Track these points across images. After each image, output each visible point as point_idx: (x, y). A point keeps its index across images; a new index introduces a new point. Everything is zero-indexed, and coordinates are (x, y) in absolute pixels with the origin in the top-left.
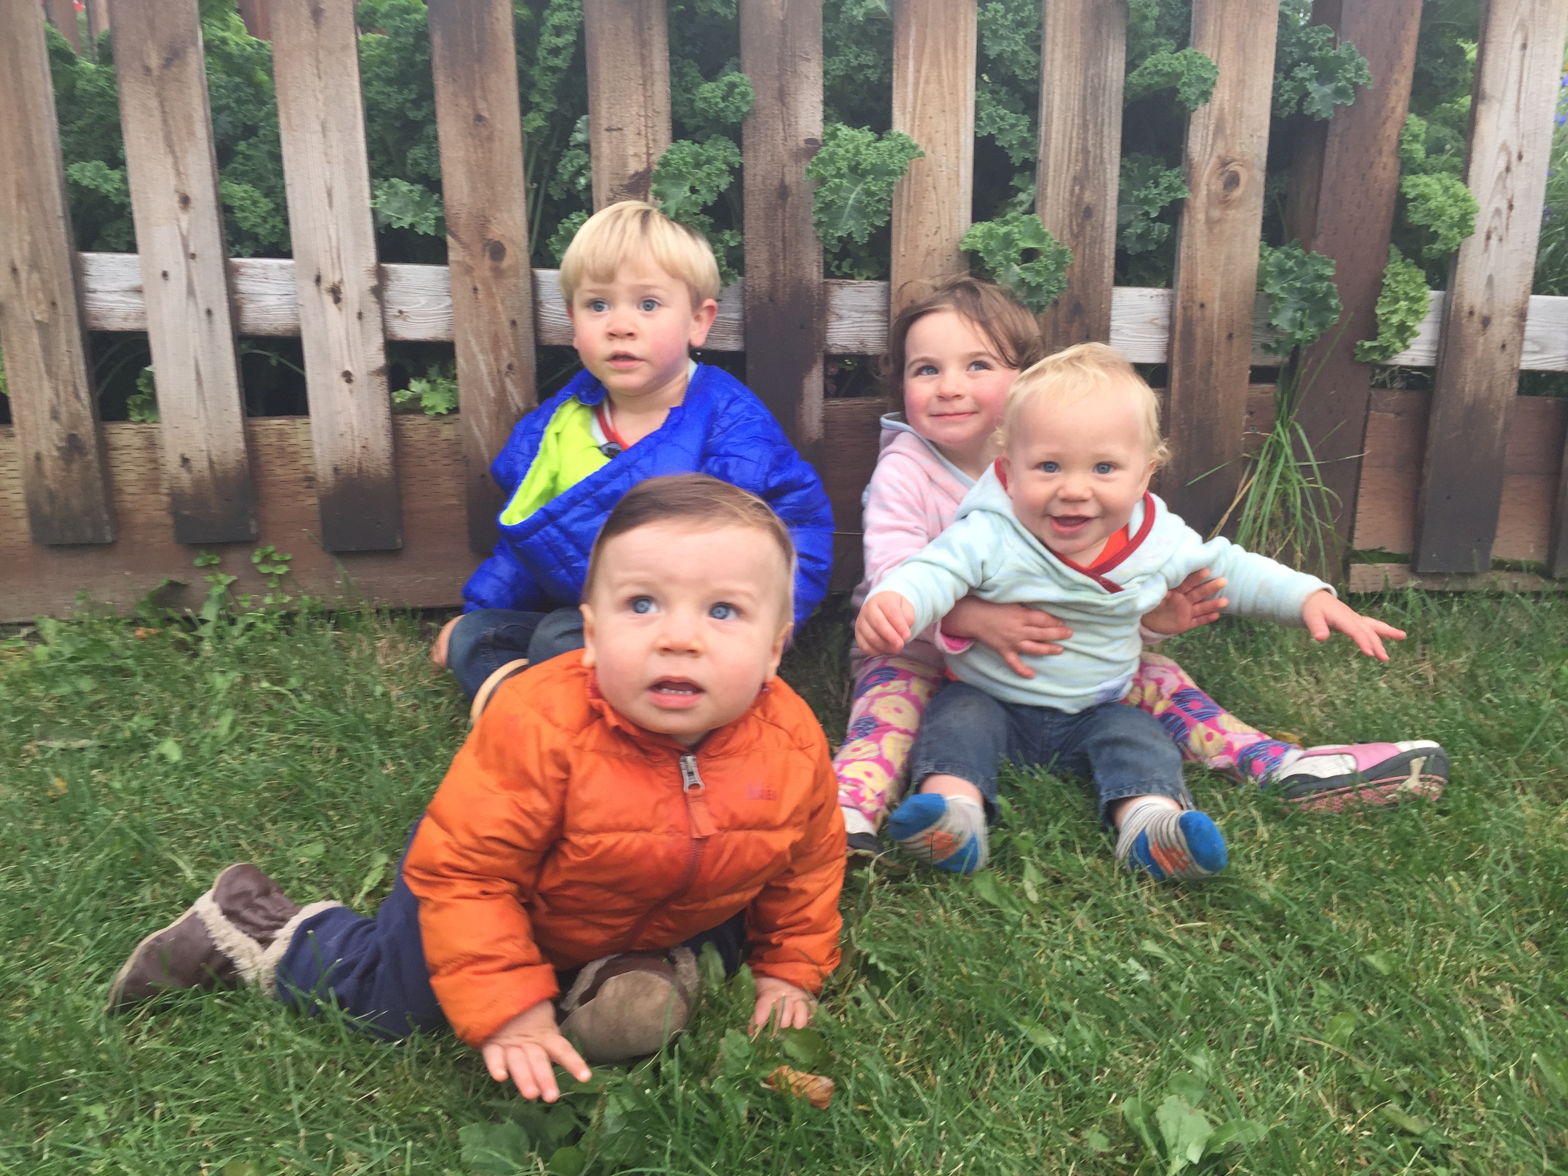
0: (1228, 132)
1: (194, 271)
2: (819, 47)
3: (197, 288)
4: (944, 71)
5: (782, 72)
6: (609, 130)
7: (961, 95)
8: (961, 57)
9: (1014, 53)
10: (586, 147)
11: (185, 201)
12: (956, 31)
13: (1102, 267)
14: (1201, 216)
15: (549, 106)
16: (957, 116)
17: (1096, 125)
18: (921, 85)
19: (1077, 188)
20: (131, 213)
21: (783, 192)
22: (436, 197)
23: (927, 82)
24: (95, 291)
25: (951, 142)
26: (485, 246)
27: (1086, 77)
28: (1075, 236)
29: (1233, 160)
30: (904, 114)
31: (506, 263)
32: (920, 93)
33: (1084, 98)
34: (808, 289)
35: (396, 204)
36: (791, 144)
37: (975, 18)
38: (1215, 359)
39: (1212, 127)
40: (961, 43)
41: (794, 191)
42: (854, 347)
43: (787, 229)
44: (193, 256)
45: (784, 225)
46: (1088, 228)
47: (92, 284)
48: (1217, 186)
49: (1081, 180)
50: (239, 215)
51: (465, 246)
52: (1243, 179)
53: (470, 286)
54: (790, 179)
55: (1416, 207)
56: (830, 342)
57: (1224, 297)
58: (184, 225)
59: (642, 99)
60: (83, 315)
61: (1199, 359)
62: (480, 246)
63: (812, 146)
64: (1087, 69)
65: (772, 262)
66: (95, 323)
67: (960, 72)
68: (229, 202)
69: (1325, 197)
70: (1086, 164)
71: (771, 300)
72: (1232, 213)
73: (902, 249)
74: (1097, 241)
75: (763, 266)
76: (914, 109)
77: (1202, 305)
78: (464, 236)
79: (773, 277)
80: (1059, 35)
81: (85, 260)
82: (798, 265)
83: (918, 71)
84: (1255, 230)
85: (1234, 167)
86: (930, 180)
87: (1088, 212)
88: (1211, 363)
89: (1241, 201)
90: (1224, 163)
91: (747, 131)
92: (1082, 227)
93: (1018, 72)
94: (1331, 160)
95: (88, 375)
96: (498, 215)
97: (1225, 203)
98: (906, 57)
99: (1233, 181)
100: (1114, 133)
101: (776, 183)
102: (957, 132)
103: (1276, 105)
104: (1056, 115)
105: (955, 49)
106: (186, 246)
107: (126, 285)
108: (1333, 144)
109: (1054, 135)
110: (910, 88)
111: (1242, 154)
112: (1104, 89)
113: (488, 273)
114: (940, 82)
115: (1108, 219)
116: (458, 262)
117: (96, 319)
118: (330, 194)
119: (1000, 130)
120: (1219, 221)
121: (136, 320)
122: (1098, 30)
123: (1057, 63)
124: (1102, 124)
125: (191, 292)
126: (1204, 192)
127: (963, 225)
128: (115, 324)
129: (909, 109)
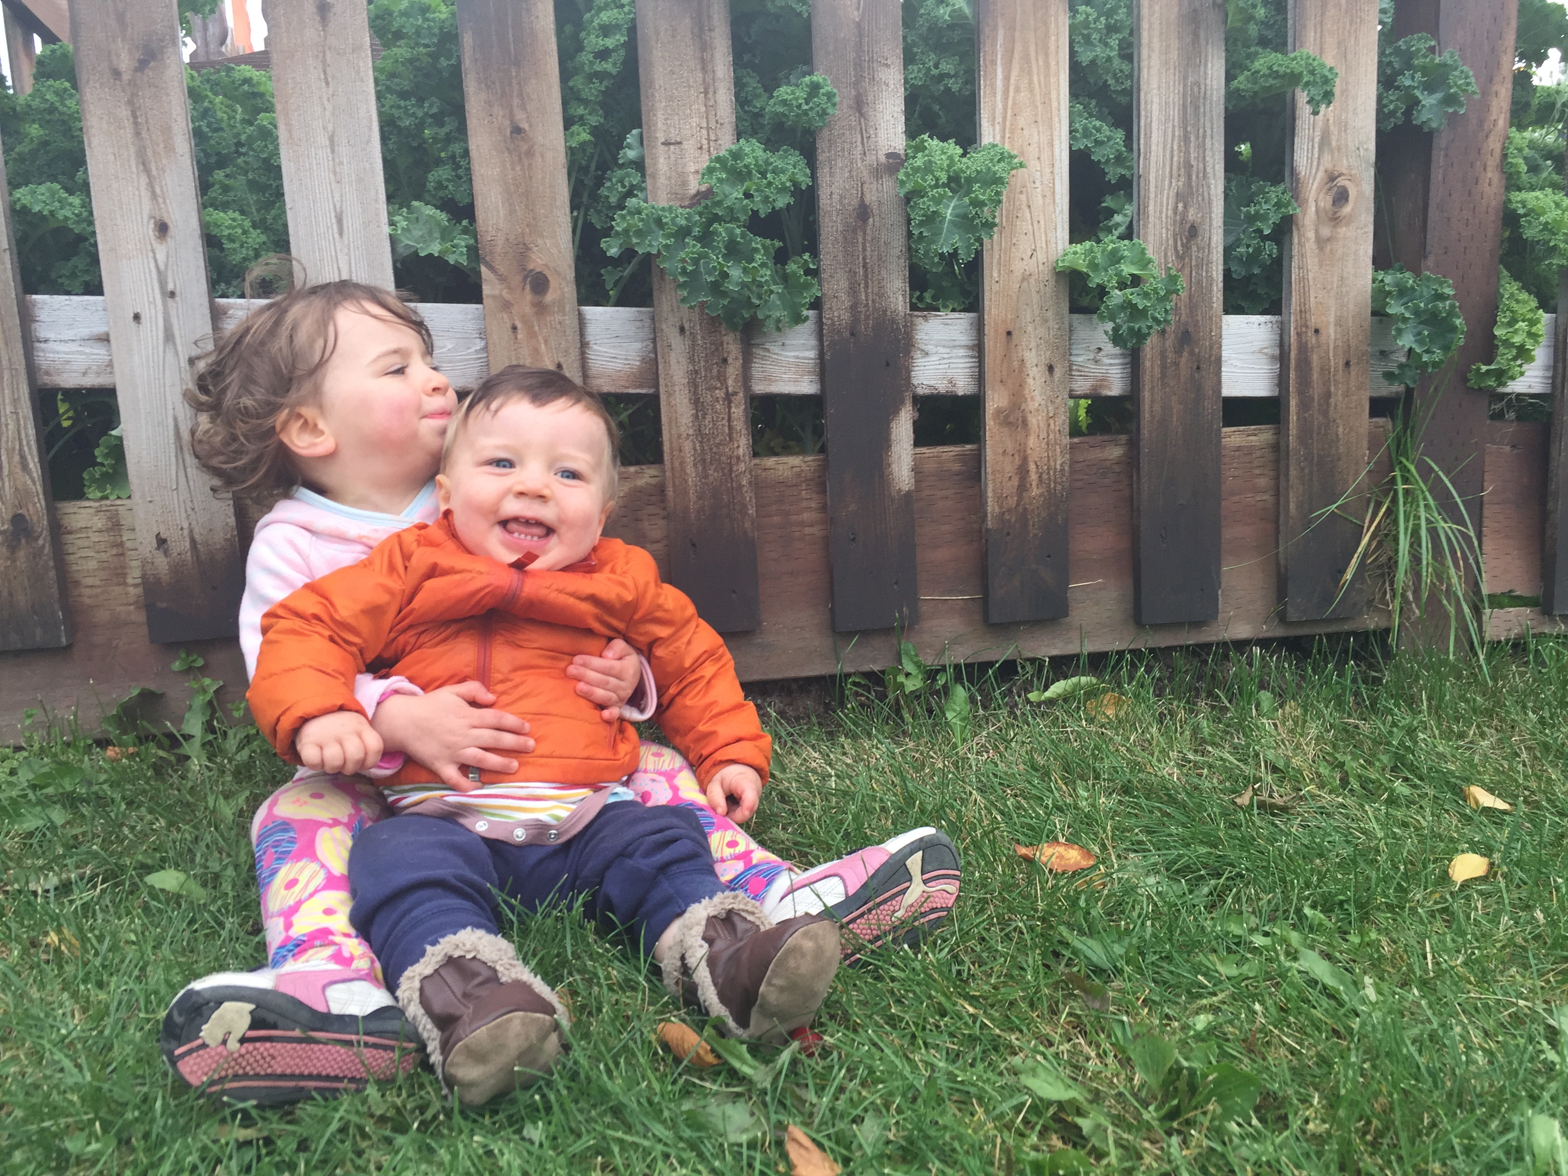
0: (1334, 144)
1: (173, 313)
2: (899, 52)
3: (177, 333)
4: (1035, 78)
5: (859, 79)
6: (667, 144)
7: (1055, 104)
8: (1053, 63)
9: (1109, 59)
10: (639, 165)
11: (162, 229)
12: (1047, 36)
13: (1211, 291)
14: (1311, 235)
15: (594, 120)
16: (1051, 127)
17: (1197, 138)
18: (1011, 94)
19: (1180, 205)
20: (95, 245)
21: (863, 212)
22: (465, 222)
23: (1017, 90)
24: (46, 341)
25: (1045, 156)
26: (525, 278)
27: (1185, 86)
28: (1180, 258)
29: (1340, 175)
30: (993, 125)
31: (550, 297)
32: (1010, 102)
33: (1184, 106)
34: (893, 321)
35: (417, 233)
36: (871, 159)
37: (1067, 22)
38: (1332, 389)
39: (1317, 140)
40: (1052, 48)
41: (875, 212)
42: (942, 387)
43: (868, 254)
44: (172, 294)
45: (864, 249)
46: (1194, 248)
47: (42, 331)
48: (1326, 202)
49: (1184, 197)
50: (227, 245)
51: (502, 279)
52: (1352, 194)
53: (509, 326)
54: (871, 198)
55: (1529, 222)
56: (915, 382)
57: (1339, 323)
58: (161, 257)
59: (703, 109)
60: (32, 369)
61: (1316, 391)
62: (519, 278)
63: (895, 162)
64: (1185, 78)
65: (853, 291)
66: (46, 379)
67: (1053, 80)
68: (215, 231)
69: (1433, 214)
70: (1189, 177)
71: (852, 334)
72: (1342, 231)
73: (995, 275)
74: (1204, 263)
75: (843, 296)
76: (1004, 118)
77: (1317, 331)
78: (501, 269)
79: (854, 307)
80: (1156, 40)
81: (34, 304)
82: (881, 295)
83: (1007, 78)
84: (1366, 249)
85: (1341, 182)
86: (1023, 197)
87: (1193, 231)
88: (1328, 395)
89: (1350, 220)
90: (1332, 178)
91: (822, 145)
92: (1187, 247)
93: (1111, 82)
94: (1437, 175)
95: (38, 441)
96: (540, 242)
97: (1335, 220)
98: (994, 62)
99: (1341, 197)
100: (1216, 145)
101: (855, 202)
102: (1052, 145)
103: (1382, 116)
104: (1155, 126)
105: (1047, 55)
106: (163, 284)
107: (85, 332)
108: (1439, 159)
109: (1154, 148)
110: (999, 98)
111: (1350, 167)
112: (1205, 98)
113: (528, 310)
114: (1031, 91)
115: (1214, 239)
116: (494, 297)
117: (47, 373)
118: (340, 221)
119: (1098, 143)
120: (1329, 240)
121: (98, 374)
122: (1196, 35)
123: (1154, 71)
124: (1204, 137)
125: (169, 337)
126: (1312, 209)
127: (1060, 247)
128: (70, 380)
129: (999, 119)
